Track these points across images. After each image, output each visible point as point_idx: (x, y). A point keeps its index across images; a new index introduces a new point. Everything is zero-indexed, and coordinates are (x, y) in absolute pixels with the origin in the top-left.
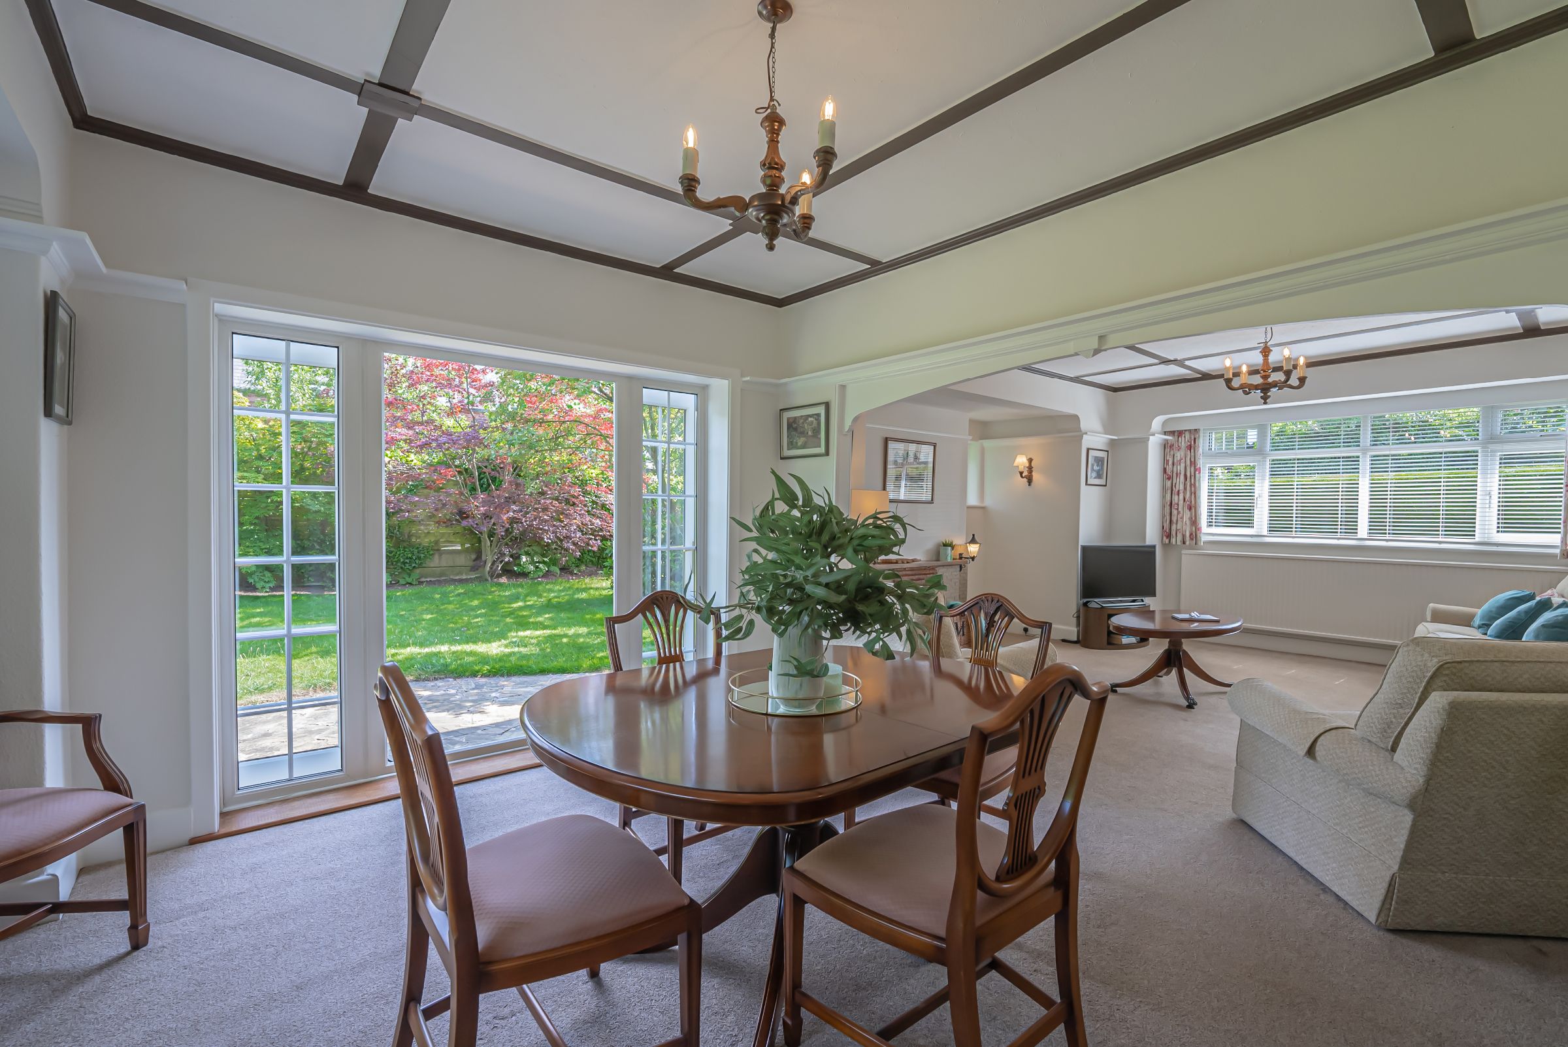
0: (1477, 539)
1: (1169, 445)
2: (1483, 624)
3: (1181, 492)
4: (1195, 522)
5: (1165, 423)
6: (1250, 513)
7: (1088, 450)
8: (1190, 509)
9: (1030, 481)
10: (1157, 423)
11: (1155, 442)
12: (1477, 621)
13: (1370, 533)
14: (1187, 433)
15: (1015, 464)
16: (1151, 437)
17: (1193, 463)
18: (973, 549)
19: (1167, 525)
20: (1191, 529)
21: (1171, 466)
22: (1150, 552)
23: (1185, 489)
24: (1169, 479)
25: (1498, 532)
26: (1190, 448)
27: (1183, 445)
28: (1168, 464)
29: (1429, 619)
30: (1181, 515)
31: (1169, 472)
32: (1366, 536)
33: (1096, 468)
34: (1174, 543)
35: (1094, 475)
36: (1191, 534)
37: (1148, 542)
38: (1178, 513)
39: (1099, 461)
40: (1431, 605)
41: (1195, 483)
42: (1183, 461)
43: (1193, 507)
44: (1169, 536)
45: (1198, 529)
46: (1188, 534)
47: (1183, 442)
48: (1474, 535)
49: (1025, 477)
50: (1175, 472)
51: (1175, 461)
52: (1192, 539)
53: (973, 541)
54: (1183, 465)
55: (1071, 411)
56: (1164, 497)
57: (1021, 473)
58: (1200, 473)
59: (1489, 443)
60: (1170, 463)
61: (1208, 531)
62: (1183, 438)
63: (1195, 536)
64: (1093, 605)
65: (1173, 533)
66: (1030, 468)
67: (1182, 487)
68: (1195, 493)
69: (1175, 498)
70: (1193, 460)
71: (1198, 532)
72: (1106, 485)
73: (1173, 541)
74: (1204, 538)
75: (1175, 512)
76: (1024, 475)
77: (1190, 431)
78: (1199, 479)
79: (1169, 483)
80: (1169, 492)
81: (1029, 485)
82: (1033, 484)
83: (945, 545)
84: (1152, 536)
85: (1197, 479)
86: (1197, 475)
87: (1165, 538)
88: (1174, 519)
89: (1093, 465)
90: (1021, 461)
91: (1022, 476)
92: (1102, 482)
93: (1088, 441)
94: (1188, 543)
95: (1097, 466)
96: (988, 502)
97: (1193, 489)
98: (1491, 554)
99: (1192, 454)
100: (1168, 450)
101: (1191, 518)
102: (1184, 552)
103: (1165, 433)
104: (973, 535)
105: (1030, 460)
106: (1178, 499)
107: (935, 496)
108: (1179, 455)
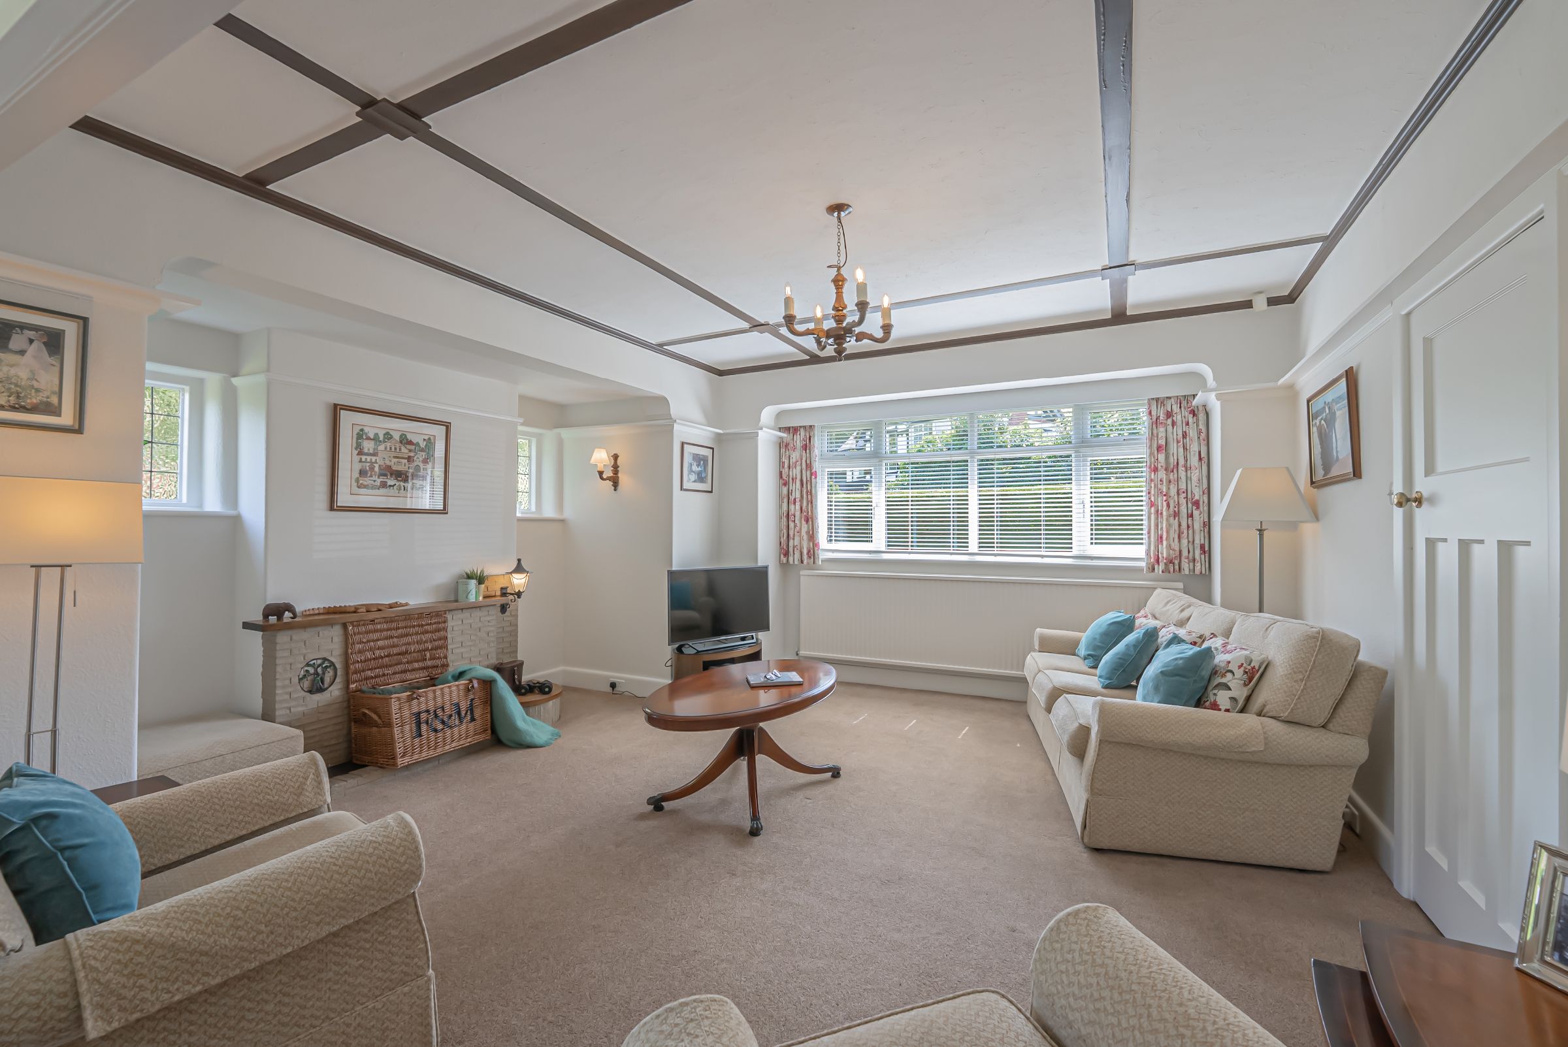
0: (1075, 552)
1: (784, 444)
2: (1089, 655)
3: (798, 500)
4: (812, 537)
5: (779, 415)
6: (867, 525)
7: (683, 444)
8: (807, 521)
9: (616, 485)
10: (768, 414)
11: (766, 437)
12: (1082, 650)
13: (980, 547)
14: (802, 430)
15: (592, 461)
16: (760, 432)
17: (809, 466)
18: (519, 581)
19: (784, 540)
20: (809, 544)
21: (787, 470)
22: (763, 573)
23: (802, 496)
24: (785, 484)
25: (1092, 543)
26: (805, 447)
27: (799, 444)
28: (783, 467)
29: (1037, 647)
30: (798, 529)
31: (784, 477)
32: (976, 550)
33: (695, 468)
34: (791, 562)
35: (693, 477)
36: (809, 552)
37: (760, 564)
38: (795, 526)
39: (699, 459)
40: (1038, 630)
41: (811, 490)
42: (799, 463)
43: (810, 519)
44: (786, 554)
45: (816, 545)
46: (805, 551)
47: (799, 440)
48: (1071, 548)
49: (609, 479)
50: (791, 477)
51: (791, 463)
52: (810, 557)
53: (519, 569)
54: (798, 468)
55: (657, 391)
56: (780, 507)
57: (601, 473)
58: (816, 477)
59: (1080, 447)
60: (786, 465)
61: (829, 547)
62: (798, 436)
63: (812, 554)
64: (686, 650)
65: (791, 549)
66: (616, 468)
67: (798, 495)
68: (812, 502)
69: (792, 507)
70: (808, 462)
71: (816, 549)
72: (711, 492)
73: (791, 559)
74: (823, 556)
75: (792, 525)
76: (605, 476)
77: (805, 427)
78: (816, 487)
79: (785, 490)
80: (785, 500)
81: (615, 490)
82: (619, 488)
83: (469, 577)
84: (766, 554)
85: (813, 485)
86: (813, 480)
87: (782, 556)
88: (791, 533)
89: (691, 465)
90: (601, 457)
91: (602, 478)
92: (705, 486)
93: (681, 432)
94: (805, 562)
95: (698, 465)
96: (568, 514)
97: (809, 497)
98: (1086, 568)
99: (808, 455)
100: (783, 450)
101: (808, 532)
102: (802, 573)
103: (780, 429)
104: (519, 560)
105: (616, 457)
106: (795, 509)
107: (450, 502)
108: (795, 456)
